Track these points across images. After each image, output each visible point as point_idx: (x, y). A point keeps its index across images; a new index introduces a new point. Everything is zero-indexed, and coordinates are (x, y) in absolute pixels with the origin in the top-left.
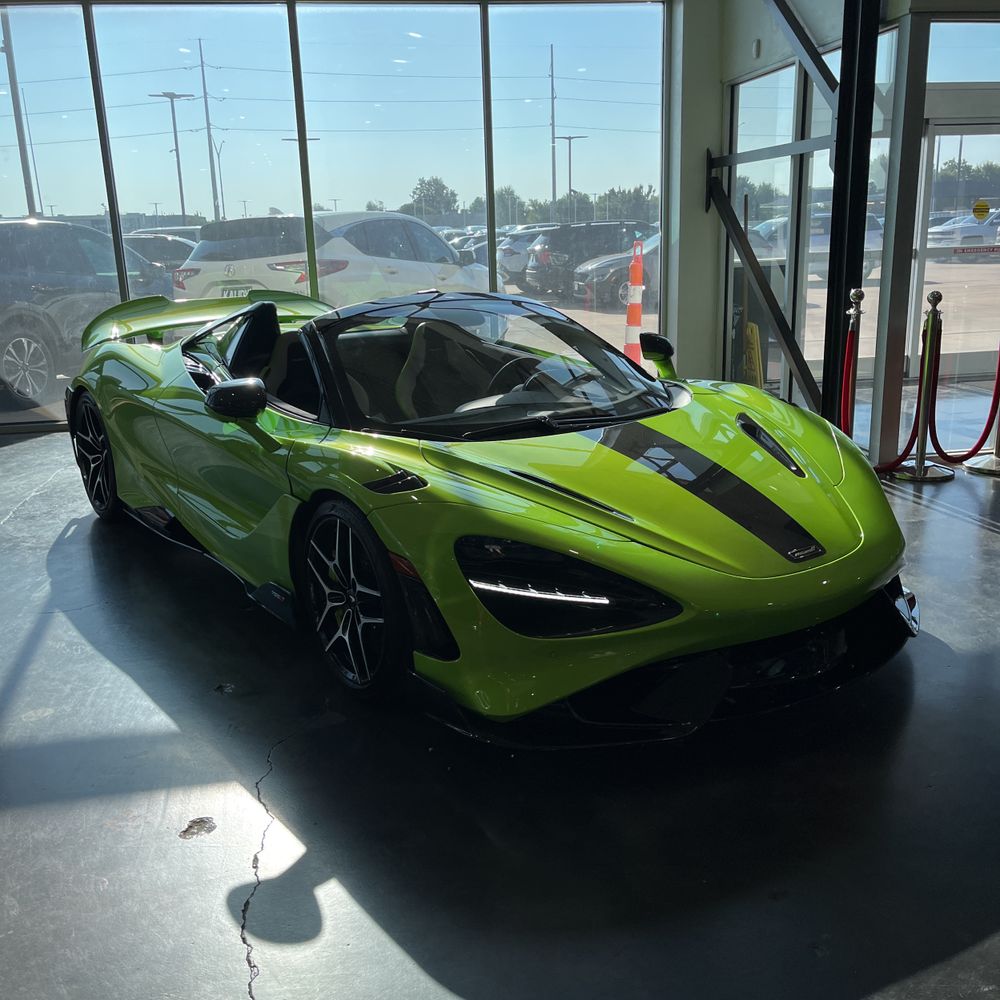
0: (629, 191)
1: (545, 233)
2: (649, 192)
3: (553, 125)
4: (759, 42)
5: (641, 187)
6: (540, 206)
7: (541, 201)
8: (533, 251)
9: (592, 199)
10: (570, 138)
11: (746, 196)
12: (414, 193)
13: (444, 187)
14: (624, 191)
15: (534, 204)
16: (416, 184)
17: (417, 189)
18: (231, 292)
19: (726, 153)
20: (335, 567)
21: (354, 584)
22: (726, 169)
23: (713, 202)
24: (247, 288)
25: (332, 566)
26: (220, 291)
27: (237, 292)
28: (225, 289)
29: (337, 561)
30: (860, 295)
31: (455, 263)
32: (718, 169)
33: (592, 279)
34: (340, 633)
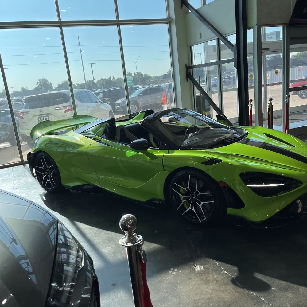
0: (107, 79)
1: (103, 92)
2: (113, 78)
3: (82, 60)
4: (201, 34)
5: (111, 77)
7: (80, 83)
10: (91, 64)
11: (199, 77)
12: (37, 83)
13: (47, 81)
14: (106, 79)
15: (78, 84)
16: (38, 81)
17: (38, 82)
18: (41, 118)
19: (191, 65)
20: (187, 189)
21: (197, 193)
22: (191, 70)
23: (188, 78)
24: (47, 116)
25: (185, 189)
26: (37, 118)
27: (43, 118)
28: (39, 117)
29: (188, 187)
30: (251, 100)
31: (101, 103)
32: (189, 70)
33: (122, 105)
34: (190, 208)
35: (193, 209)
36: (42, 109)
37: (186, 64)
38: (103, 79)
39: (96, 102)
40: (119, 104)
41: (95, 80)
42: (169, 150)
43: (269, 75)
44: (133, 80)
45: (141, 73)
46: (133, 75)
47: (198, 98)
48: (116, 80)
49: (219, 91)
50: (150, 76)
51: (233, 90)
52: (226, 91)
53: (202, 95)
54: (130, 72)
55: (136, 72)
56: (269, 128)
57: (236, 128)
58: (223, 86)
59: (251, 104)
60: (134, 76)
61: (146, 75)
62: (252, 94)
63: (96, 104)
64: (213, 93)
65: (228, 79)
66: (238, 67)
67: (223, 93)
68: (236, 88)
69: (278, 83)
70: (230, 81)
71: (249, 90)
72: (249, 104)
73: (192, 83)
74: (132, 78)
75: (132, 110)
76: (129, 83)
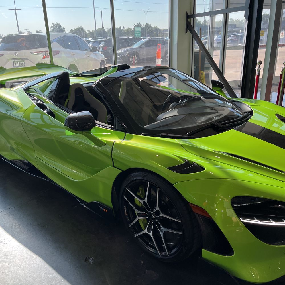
0: (117, 28)
2: (123, 28)
3: (94, 7)
5: (121, 27)
6: (91, 32)
7: (91, 31)
8: (101, 46)
9: (106, 30)
10: (101, 11)
11: (200, 28)
13: (60, 26)
15: (89, 31)
17: (52, 26)
18: (17, 63)
19: (192, 14)
20: (144, 202)
21: (158, 213)
22: (192, 19)
23: (188, 29)
24: (23, 61)
25: (141, 201)
26: (12, 62)
27: (19, 63)
28: (14, 62)
29: (146, 200)
30: (261, 63)
31: (91, 51)
32: (190, 19)
33: (122, 55)
34: (146, 231)
35: (151, 234)
36: (18, 52)
37: (186, 12)
40: (119, 54)
42: (126, 133)
43: (283, 34)
44: (141, 31)
45: (150, 25)
47: (197, 54)
48: (126, 30)
49: (221, 49)
50: (160, 28)
51: (239, 48)
52: (230, 48)
53: (201, 51)
54: (139, 23)
55: (145, 24)
56: (277, 104)
57: (236, 101)
58: (227, 44)
59: (259, 67)
60: (144, 27)
61: (156, 27)
62: (262, 55)
63: (86, 52)
64: (215, 49)
65: (235, 37)
66: (250, 18)
67: (227, 50)
68: (243, 46)
70: (237, 39)
71: (259, 50)
72: (256, 67)
73: (191, 36)
74: (140, 29)
75: (132, 61)
76: (137, 34)
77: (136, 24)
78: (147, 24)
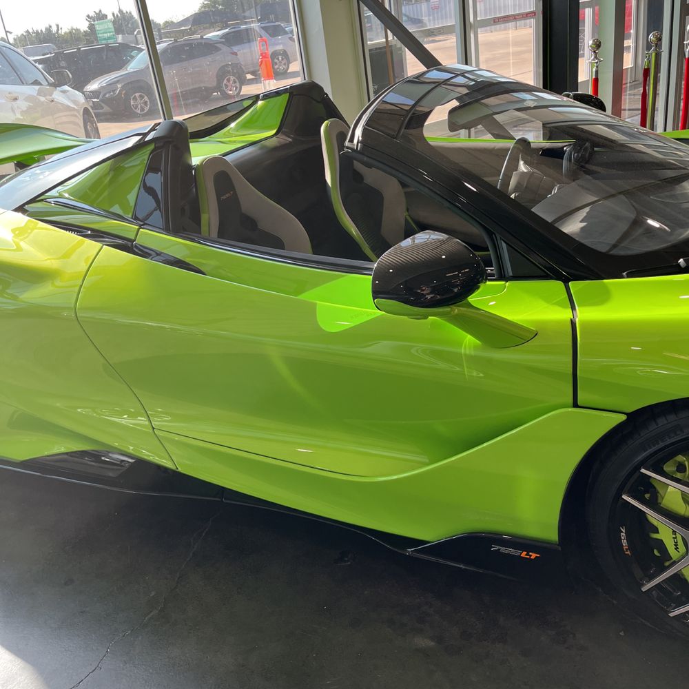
0: (41, 31)
2: (58, 30)
5: (50, 27)
30: (598, 44)
31: (51, 85)
33: (105, 95)
38: (31, 31)
39: (36, 83)
40: (95, 94)
41: (11, 33)
42: (566, 283)
44: (113, 30)
45: (130, 13)
46: (110, 17)
48: (65, 33)
49: (458, 28)
54: (100, 11)
55: (116, 12)
59: (595, 57)
60: (115, 20)
63: (37, 87)
69: (522, 14)
74: (111, 25)
75: (136, 109)
76: (105, 39)
77: (92, 14)
78: (120, 11)
